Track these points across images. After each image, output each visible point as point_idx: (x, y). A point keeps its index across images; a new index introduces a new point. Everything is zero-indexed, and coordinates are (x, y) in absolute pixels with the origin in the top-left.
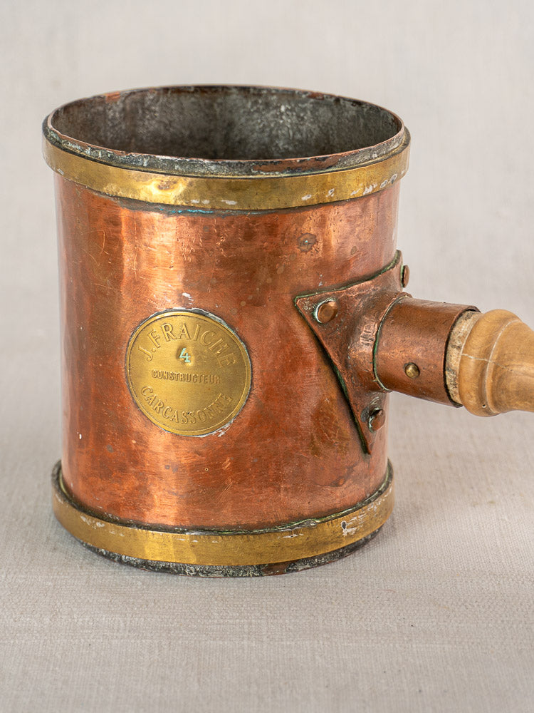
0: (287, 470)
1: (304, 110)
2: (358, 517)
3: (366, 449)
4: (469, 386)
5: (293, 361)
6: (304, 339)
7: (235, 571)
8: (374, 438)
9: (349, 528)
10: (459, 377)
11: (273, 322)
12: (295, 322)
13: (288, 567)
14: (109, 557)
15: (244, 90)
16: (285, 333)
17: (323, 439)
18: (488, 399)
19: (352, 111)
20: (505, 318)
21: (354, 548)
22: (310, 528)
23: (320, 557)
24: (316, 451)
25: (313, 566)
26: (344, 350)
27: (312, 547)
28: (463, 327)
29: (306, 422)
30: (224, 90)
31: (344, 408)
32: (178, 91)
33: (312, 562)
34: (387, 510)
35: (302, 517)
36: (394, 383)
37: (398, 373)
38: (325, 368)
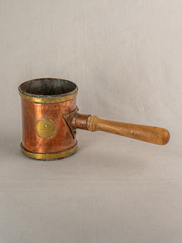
0: (62, 143)
1: (58, 82)
2: (73, 149)
3: (74, 138)
4: (91, 128)
5: (63, 125)
6: (64, 122)
7: (55, 159)
8: (75, 136)
9: (72, 151)
10: (89, 126)
11: (59, 119)
12: (63, 119)
13: (63, 158)
14: (33, 159)
15: (48, 79)
16: (61, 121)
17: (67, 137)
18: (94, 129)
19: (67, 82)
20: (95, 117)
21: (73, 154)
22: (66, 151)
23: (68, 156)
24: (67, 139)
25: (67, 157)
26: (70, 123)
27: (66, 154)
28: (89, 118)
29: (65, 135)
30: (45, 79)
31: (70, 132)
32: (37, 80)
33: (66, 157)
34: (77, 147)
35: (65, 150)
36: (78, 127)
37: (79, 126)
38: (68, 126)
